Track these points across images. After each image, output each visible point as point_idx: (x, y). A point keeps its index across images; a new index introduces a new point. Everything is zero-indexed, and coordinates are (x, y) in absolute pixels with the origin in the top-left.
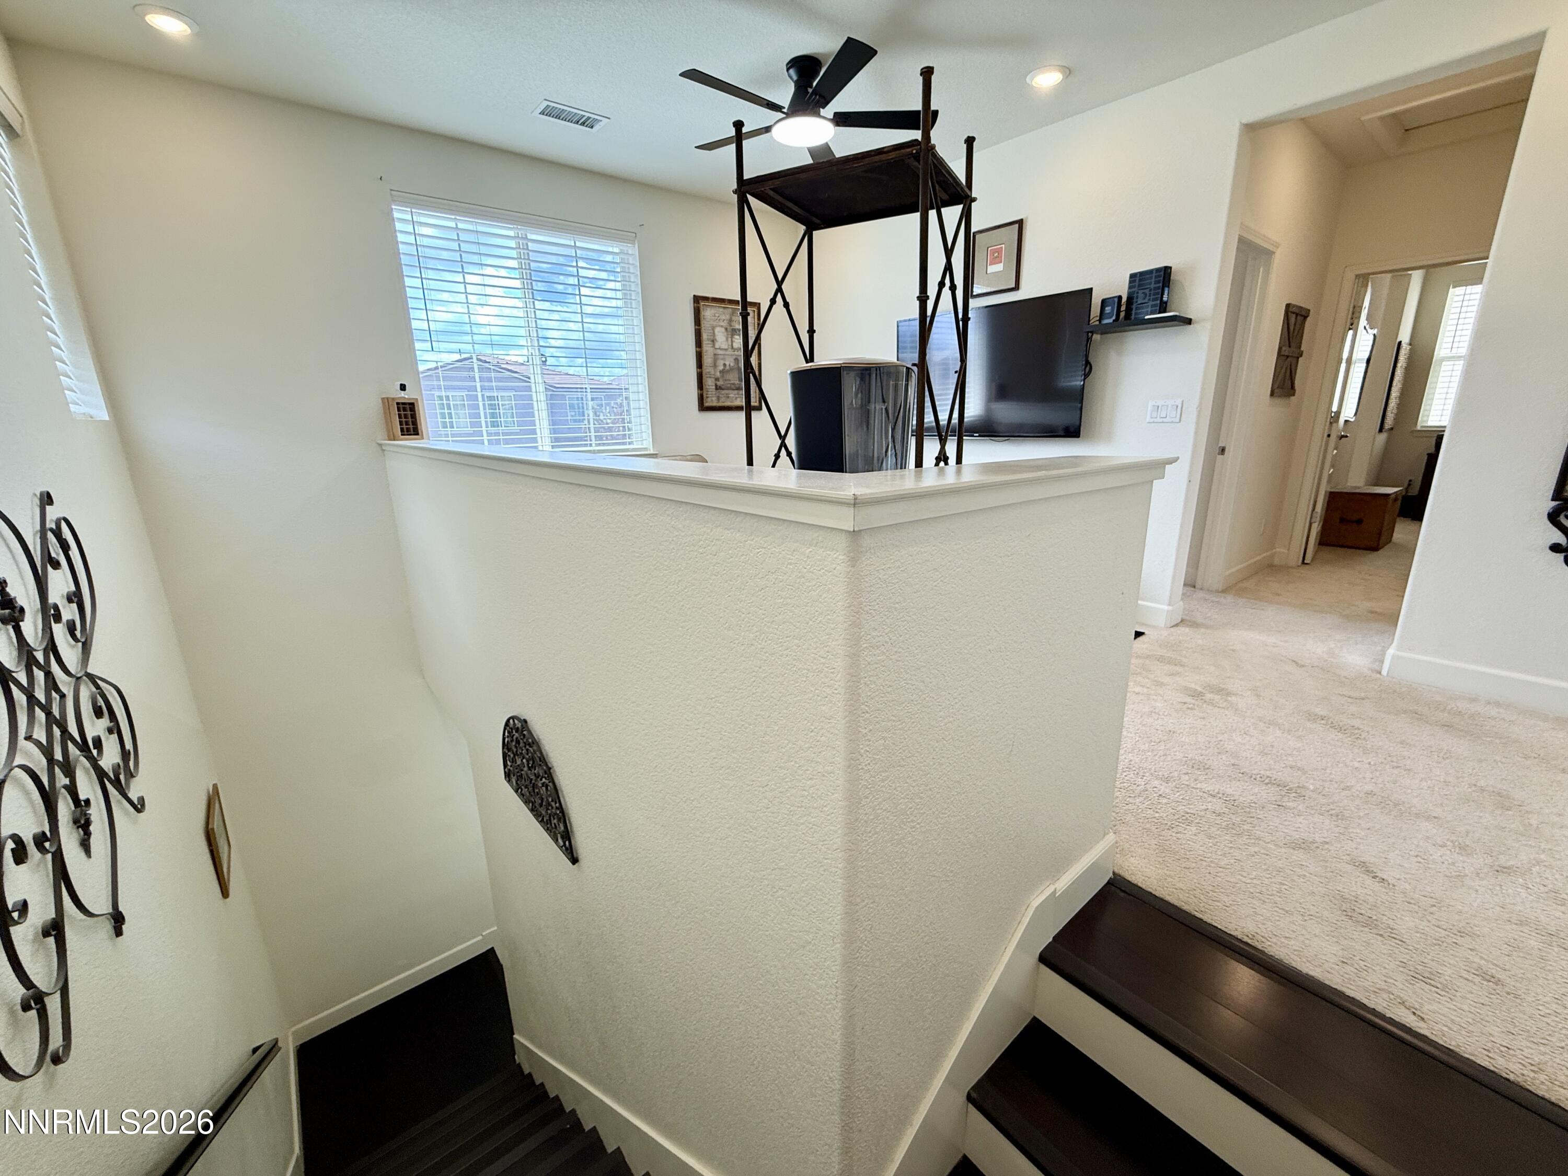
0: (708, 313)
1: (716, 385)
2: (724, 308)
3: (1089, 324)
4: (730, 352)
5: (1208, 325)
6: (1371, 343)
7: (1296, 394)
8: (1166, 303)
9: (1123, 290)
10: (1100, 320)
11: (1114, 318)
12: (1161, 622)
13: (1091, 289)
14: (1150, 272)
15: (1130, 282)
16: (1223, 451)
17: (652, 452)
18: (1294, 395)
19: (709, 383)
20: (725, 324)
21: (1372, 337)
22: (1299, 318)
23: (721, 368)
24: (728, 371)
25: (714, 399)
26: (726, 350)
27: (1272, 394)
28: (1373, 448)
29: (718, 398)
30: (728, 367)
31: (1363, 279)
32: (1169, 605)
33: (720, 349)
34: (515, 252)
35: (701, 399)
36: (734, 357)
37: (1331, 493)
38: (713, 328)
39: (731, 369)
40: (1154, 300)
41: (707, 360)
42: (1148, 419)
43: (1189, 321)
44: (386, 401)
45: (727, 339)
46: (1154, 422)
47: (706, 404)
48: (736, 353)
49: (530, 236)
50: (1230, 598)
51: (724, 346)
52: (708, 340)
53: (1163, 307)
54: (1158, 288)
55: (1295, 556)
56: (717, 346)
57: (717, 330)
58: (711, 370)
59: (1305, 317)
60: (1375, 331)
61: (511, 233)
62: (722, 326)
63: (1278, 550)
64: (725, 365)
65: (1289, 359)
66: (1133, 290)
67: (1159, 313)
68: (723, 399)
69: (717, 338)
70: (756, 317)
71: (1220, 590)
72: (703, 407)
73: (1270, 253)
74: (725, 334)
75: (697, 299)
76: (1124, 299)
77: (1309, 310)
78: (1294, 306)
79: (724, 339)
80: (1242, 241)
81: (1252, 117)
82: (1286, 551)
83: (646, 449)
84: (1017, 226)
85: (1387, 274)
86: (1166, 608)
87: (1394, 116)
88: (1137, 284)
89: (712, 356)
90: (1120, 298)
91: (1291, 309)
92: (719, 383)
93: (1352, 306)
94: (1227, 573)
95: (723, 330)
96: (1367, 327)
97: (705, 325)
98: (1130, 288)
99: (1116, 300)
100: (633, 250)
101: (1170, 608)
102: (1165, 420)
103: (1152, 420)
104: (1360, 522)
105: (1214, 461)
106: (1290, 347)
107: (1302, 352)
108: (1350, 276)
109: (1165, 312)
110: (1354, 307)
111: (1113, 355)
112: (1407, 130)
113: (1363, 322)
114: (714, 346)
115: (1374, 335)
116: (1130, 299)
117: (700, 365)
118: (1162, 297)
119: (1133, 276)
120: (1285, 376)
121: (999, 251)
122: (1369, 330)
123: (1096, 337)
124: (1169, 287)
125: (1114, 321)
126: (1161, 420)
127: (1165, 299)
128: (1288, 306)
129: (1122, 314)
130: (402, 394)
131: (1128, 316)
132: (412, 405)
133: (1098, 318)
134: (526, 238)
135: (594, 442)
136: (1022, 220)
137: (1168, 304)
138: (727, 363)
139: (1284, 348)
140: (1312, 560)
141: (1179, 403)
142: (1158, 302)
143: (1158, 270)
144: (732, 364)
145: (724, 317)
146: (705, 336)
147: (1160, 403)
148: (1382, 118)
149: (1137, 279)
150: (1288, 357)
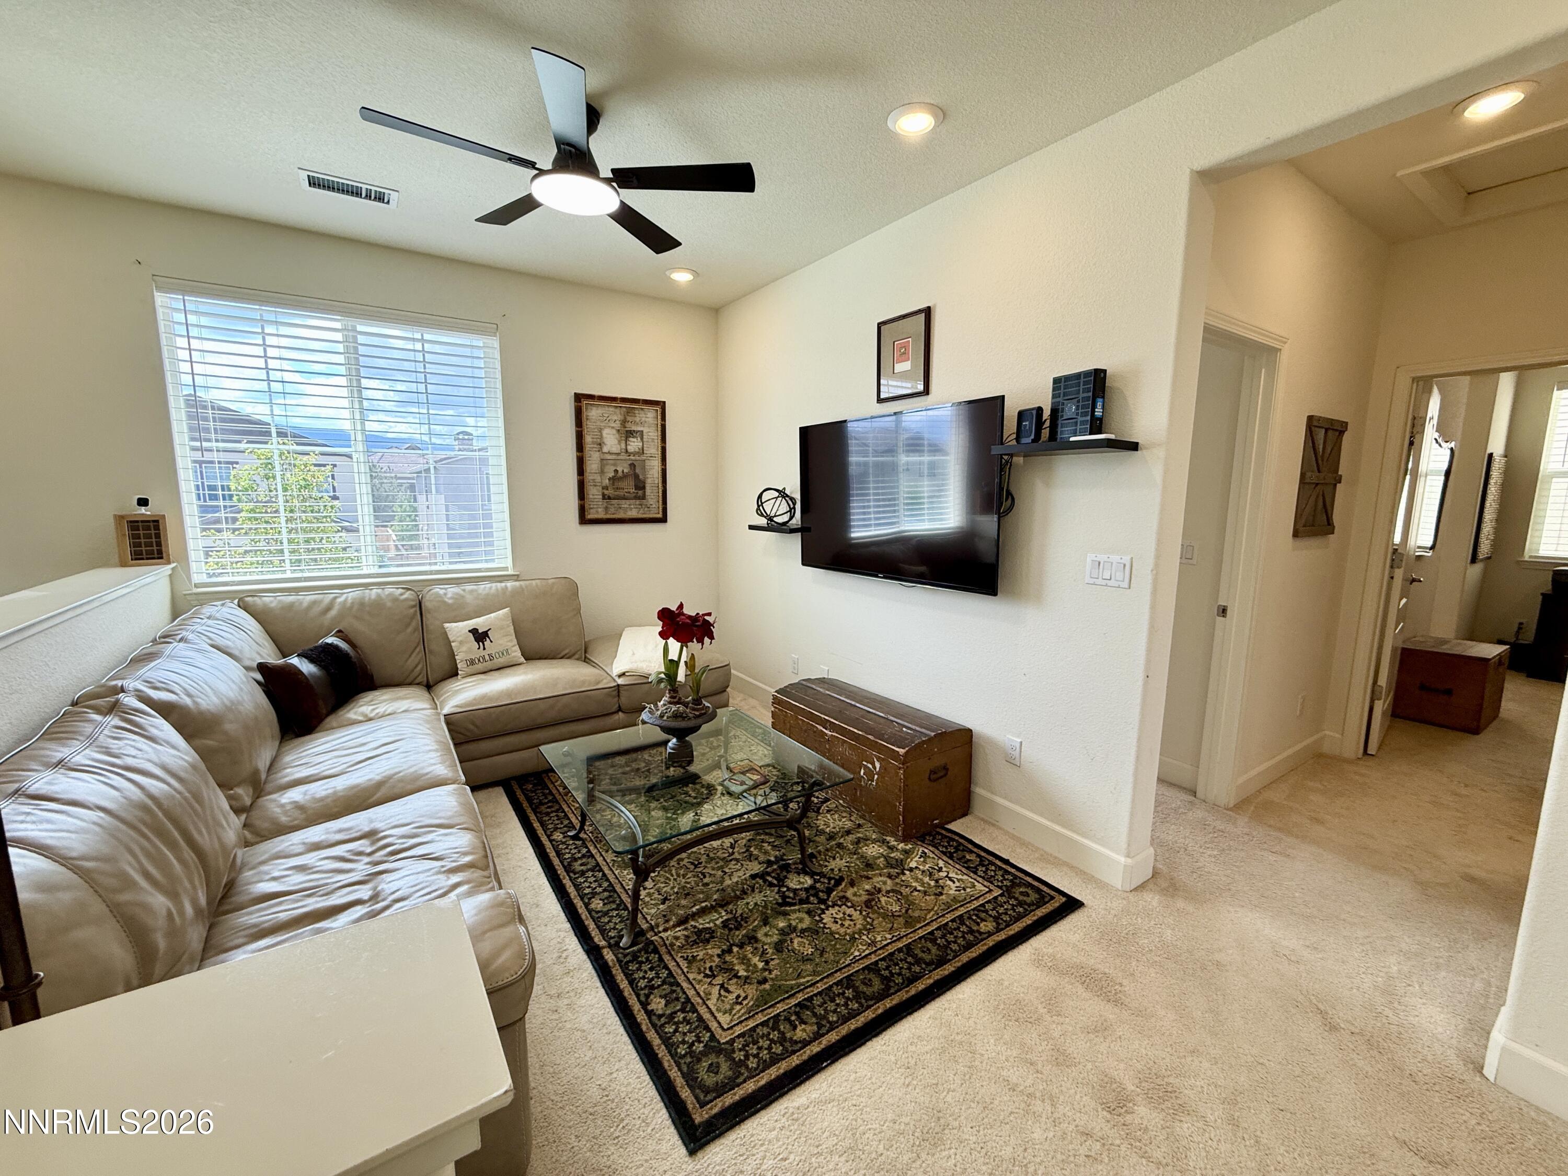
0: (594, 413)
1: (604, 495)
2: (616, 407)
3: (1002, 444)
4: (623, 456)
5: (1160, 453)
6: (1447, 458)
7: (1336, 531)
8: (1101, 419)
9: (1046, 403)
10: (1018, 439)
11: (1032, 437)
12: (1117, 880)
13: (1003, 397)
14: (1078, 376)
15: (1054, 389)
16: (1223, 611)
17: (510, 572)
18: (1333, 533)
19: (594, 493)
20: (618, 425)
21: (1449, 452)
22: (1330, 433)
23: (612, 474)
24: (621, 479)
25: (600, 510)
26: (618, 454)
27: (1296, 534)
28: (1463, 585)
29: (606, 509)
30: (620, 474)
31: (1423, 385)
32: (1128, 856)
33: (609, 453)
34: (341, 345)
35: (582, 510)
36: (630, 462)
37: (1404, 650)
38: (600, 430)
39: (625, 476)
40: (1085, 414)
41: (592, 465)
42: (1088, 579)
43: (1134, 447)
44: (119, 518)
45: (619, 442)
46: (1094, 584)
47: (589, 517)
48: (632, 457)
49: (360, 328)
50: (1242, 824)
51: (615, 449)
52: (593, 443)
53: (1097, 426)
54: (1087, 399)
55: (1351, 745)
56: (605, 449)
57: (606, 432)
58: (598, 478)
59: (1342, 433)
60: (1453, 445)
61: (338, 325)
62: (613, 428)
63: (1327, 732)
64: (616, 471)
65: (1319, 486)
66: (1058, 400)
67: (1090, 434)
68: (612, 510)
69: (605, 440)
70: (659, 417)
71: (1231, 805)
72: (584, 520)
73: (1273, 352)
74: (617, 436)
75: (578, 397)
76: (1047, 414)
77: (1347, 423)
78: (1319, 418)
79: (616, 442)
80: (1210, 332)
81: (1205, 161)
82: (1340, 736)
83: (506, 569)
84: (922, 317)
85: (1464, 377)
86: (1122, 859)
87: (1446, 169)
88: (1062, 391)
89: (598, 461)
90: (1040, 410)
91: (1315, 423)
92: (606, 492)
93: (1410, 417)
94: (1241, 781)
95: (614, 432)
96: (1440, 440)
97: (590, 426)
98: (1054, 397)
99: (1034, 412)
100: (495, 342)
101: (1129, 861)
102: (1110, 583)
103: (1092, 581)
104: (1449, 692)
105: (1213, 626)
106: (1319, 472)
107: (1341, 476)
108: (1403, 382)
109: (1100, 432)
110: (1414, 418)
111: (1039, 487)
112: (1469, 194)
113: (1430, 432)
114: (600, 450)
115: (1452, 449)
116: (1055, 412)
117: (581, 471)
118: (1093, 411)
119: (1057, 381)
120: (1316, 506)
121: (905, 347)
122: (1443, 444)
123: (1018, 460)
124: (1103, 397)
125: (1033, 441)
126: (1104, 582)
127: (1098, 412)
128: (1310, 418)
129: (1045, 433)
130: (143, 510)
131: (1053, 436)
132: (157, 521)
133: (1015, 436)
134: (354, 330)
135: (447, 559)
136: (929, 308)
137: (1105, 421)
138: (620, 469)
139: (1309, 474)
140: (1379, 748)
141: (1126, 560)
142: (1089, 418)
143: (1087, 374)
144: (625, 471)
145: (616, 418)
146: (588, 439)
147: (1102, 558)
148: (1426, 173)
149: (1062, 384)
150: (1317, 484)
